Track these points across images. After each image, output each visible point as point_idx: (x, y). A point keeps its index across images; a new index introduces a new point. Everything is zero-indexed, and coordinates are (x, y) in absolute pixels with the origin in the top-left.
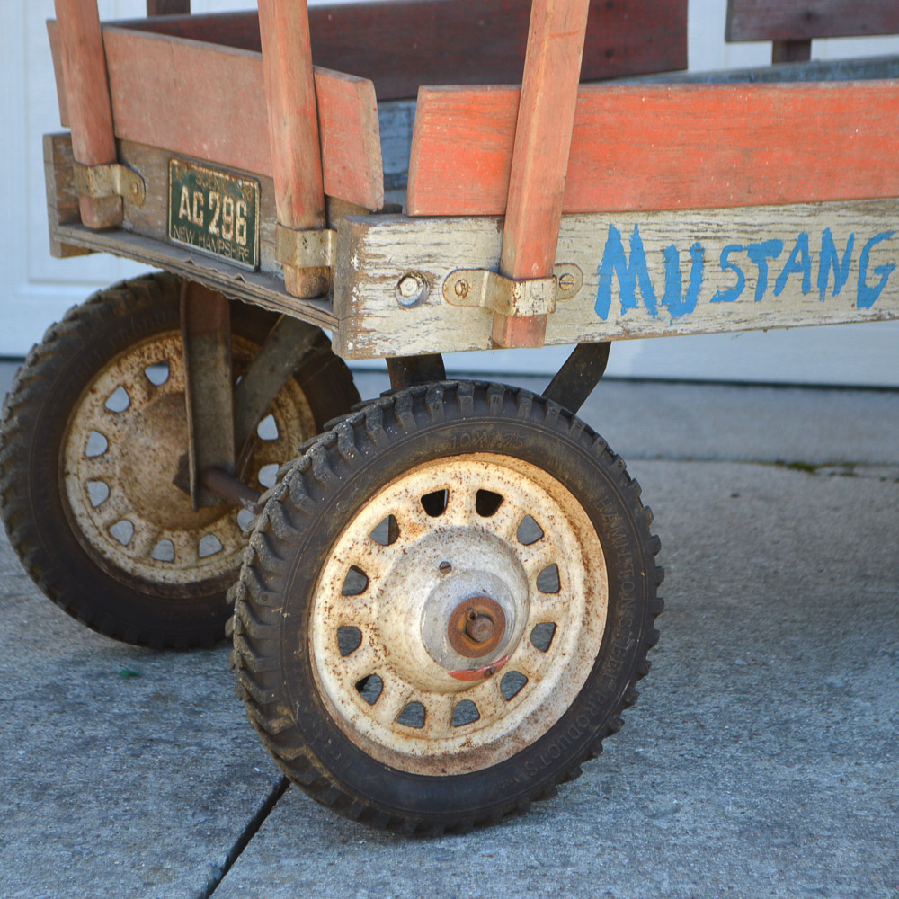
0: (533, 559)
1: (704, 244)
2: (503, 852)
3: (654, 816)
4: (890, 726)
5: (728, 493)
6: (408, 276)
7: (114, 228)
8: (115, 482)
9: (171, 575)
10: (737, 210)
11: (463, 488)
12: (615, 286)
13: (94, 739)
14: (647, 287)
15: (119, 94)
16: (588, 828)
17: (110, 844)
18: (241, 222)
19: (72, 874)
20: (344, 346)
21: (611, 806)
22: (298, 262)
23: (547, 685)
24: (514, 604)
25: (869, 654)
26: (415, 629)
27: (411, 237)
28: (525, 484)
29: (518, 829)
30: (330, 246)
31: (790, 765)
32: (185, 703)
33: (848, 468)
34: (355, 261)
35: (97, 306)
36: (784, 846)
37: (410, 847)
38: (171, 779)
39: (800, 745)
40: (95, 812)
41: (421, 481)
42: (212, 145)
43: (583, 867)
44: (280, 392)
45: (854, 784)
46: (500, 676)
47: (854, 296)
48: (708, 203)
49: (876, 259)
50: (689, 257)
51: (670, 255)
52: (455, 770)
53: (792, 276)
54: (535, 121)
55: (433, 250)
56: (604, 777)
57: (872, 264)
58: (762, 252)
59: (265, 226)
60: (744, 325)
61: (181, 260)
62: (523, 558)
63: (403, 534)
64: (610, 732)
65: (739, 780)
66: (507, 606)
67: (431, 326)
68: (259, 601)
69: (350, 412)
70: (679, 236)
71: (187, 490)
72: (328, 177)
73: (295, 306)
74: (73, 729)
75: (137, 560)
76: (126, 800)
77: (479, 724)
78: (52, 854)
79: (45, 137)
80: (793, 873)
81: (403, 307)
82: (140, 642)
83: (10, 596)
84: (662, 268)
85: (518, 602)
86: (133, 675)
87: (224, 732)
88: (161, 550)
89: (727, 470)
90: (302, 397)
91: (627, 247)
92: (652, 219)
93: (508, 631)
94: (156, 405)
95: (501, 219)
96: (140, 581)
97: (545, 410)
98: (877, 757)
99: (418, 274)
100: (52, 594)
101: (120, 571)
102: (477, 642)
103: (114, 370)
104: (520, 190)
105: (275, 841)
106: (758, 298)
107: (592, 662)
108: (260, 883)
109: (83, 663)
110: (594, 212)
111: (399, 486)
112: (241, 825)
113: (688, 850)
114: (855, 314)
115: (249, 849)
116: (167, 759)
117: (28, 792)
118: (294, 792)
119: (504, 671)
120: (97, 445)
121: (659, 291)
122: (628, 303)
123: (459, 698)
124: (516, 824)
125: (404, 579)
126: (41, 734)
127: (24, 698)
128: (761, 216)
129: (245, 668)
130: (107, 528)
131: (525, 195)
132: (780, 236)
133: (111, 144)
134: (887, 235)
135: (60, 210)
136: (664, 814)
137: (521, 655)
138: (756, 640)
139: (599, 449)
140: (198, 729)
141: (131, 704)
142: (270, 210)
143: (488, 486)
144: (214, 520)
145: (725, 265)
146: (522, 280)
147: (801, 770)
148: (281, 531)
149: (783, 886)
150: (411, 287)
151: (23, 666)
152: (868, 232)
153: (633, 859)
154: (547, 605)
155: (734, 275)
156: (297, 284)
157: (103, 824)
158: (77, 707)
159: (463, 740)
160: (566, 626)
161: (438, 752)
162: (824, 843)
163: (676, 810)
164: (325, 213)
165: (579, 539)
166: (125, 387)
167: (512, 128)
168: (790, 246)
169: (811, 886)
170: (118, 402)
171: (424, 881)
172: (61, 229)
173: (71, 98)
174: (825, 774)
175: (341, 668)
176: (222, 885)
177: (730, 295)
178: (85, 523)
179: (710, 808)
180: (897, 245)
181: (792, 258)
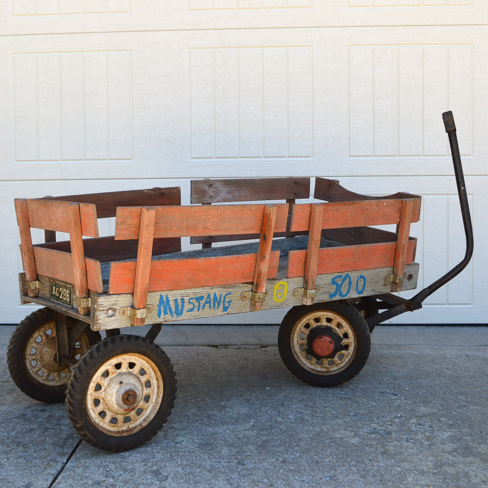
0: (144, 379)
1: (184, 298)
2: (138, 455)
3: (177, 443)
4: (236, 416)
5: (196, 354)
6: (109, 309)
7: (36, 297)
8: (38, 360)
9: (53, 384)
10: (192, 289)
11: (125, 362)
12: (162, 309)
13: (33, 429)
14: (170, 309)
15: (37, 263)
16: (160, 447)
17: (36, 458)
18: (68, 295)
19: (26, 467)
20: (94, 327)
21: (166, 441)
22: (82, 306)
23: (148, 411)
24: (139, 391)
25: (231, 396)
26: (114, 399)
27: (110, 299)
28: (141, 360)
29: (142, 449)
30: (90, 302)
31: (211, 427)
32: (57, 418)
33: (226, 346)
34: (96, 306)
35: (33, 316)
36: (209, 450)
37: (114, 455)
38: (52, 439)
39: (214, 422)
40: (32, 449)
41: (114, 361)
42: (60, 276)
43: (158, 458)
44: (80, 336)
45: (227, 432)
46: (136, 410)
47: (222, 309)
48: (185, 288)
49: (227, 299)
50: (181, 301)
51: (176, 301)
52: (125, 434)
53: (206, 305)
54: (140, 270)
55: (116, 302)
56: (164, 433)
57: (226, 301)
58: (199, 299)
59: (74, 297)
60: (195, 317)
61: (53, 305)
62: (141, 379)
63: (110, 374)
64: (165, 422)
65: (198, 432)
66: (137, 392)
67: (116, 321)
68: (73, 394)
69: (96, 344)
70: (178, 296)
71: (57, 362)
72: (89, 284)
73: (81, 317)
74: (27, 426)
75: (44, 380)
76: (41, 445)
77: (131, 422)
78: (21, 461)
79: (19, 273)
80: (212, 457)
81: (108, 317)
82: (45, 402)
83: (12, 390)
84: (174, 304)
85: (140, 391)
86: (44, 410)
87: (66, 425)
88: (51, 377)
89: (196, 348)
90: (86, 337)
91: (165, 299)
92: (171, 292)
93: (138, 398)
94: (48, 340)
95: (132, 294)
96: (45, 385)
97: (145, 342)
98: (233, 424)
99: (112, 308)
100: (22, 390)
101: (40, 383)
102: (129, 402)
103: (38, 332)
104: (137, 287)
105: (79, 455)
106: (198, 310)
107: (160, 405)
108: (75, 467)
109: (31, 408)
110: (156, 291)
111: (109, 362)
112: (70, 451)
113: (185, 452)
114: (223, 313)
115: (72, 458)
116: (52, 433)
117: (15, 444)
118: (83, 442)
119: (137, 408)
120: (34, 351)
121: (173, 310)
122: (166, 313)
123: (126, 416)
124: (141, 447)
125: (110, 386)
126: (19, 428)
127: (15, 418)
128: (198, 290)
129: (70, 411)
130: (36, 372)
131: (139, 288)
132: (203, 295)
133: (35, 275)
134: (230, 294)
135: (23, 292)
136: (179, 443)
137: (142, 404)
138: (203, 394)
139: (160, 351)
140: (60, 425)
141: (43, 418)
142: (75, 293)
143: (132, 361)
144: (64, 369)
145: (190, 303)
146: (138, 309)
147: (214, 429)
148: (78, 375)
149: (209, 461)
150: (110, 312)
151: (15, 409)
152: (225, 293)
153: (171, 456)
154: (148, 390)
155: (192, 305)
156: (82, 312)
157: (35, 452)
158: (29, 420)
159: (127, 426)
160: (153, 396)
161: (121, 430)
162: (220, 448)
163: (182, 441)
164: (88, 293)
165: (155, 374)
166: (41, 336)
167: (135, 271)
168: (206, 297)
169: (216, 460)
170: (38, 340)
171: (117, 464)
172: (23, 297)
173: (25, 264)
174: (220, 430)
175: (95, 410)
176: (65, 468)
177: (191, 310)
178: (31, 371)
179: (191, 440)
180: (233, 296)
181: (206, 300)
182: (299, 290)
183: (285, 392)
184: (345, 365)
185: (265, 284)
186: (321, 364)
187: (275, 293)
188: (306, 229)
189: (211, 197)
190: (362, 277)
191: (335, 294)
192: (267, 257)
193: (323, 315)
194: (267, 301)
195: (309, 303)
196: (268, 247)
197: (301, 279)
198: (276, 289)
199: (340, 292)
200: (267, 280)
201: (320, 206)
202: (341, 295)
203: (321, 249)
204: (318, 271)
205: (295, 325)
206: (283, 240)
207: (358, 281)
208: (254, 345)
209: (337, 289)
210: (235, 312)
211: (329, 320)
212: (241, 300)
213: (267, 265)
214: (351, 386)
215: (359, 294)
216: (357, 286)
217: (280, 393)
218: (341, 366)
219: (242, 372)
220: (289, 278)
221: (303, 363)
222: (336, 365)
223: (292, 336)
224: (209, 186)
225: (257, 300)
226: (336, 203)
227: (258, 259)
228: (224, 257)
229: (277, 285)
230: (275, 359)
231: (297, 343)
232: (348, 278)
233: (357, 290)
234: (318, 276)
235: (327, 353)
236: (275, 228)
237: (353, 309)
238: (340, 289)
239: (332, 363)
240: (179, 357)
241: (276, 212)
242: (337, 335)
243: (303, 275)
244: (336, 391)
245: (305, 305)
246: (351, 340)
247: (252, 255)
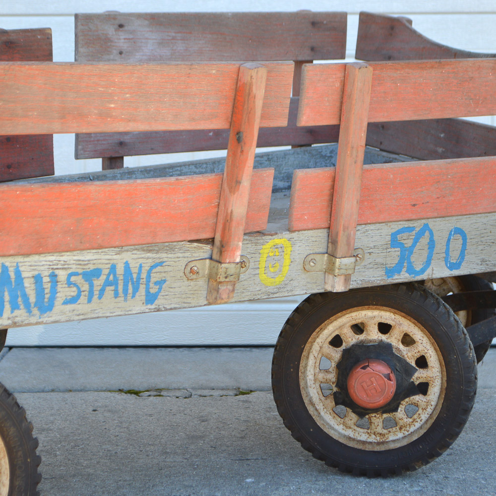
1: (57, 272)
5: (91, 409)
10: (75, 253)
12: (7, 298)
14: (25, 297)
33: (158, 392)
47: (144, 298)
48: (58, 249)
49: (155, 277)
50: (49, 279)
51: (38, 279)
53: (108, 288)
57: (153, 280)
58: (90, 276)
60: (82, 317)
70: (42, 268)
84: (33, 287)
89: (91, 396)
91: (12, 275)
92: (26, 259)
106: (89, 301)
114: (144, 308)
121: (32, 299)
122: (14, 307)
128: (88, 256)
132: (100, 266)
134: (161, 264)
139: (1, 391)
145: (70, 284)
152: (150, 262)
155: (75, 289)
168: (106, 272)
177: (73, 300)
180: (167, 269)
181: (108, 278)
182: (318, 257)
183: (287, 488)
184: (421, 427)
185: (240, 244)
186: (368, 426)
187: (263, 265)
188: (333, 122)
189: (121, 53)
190: (459, 231)
191: (398, 269)
192: (246, 183)
193: (372, 316)
194: (245, 283)
195: (338, 286)
196: (247, 159)
197: (323, 233)
198: (265, 256)
199: (410, 263)
200: (245, 234)
201: (364, 70)
202: (411, 270)
203: (367, 166)
204: (360, 215)
205: (310, 340)
206: (285, 154)
207: (449, 240)
208: (223, 389)
209: (402, 259)
210: (173, 306)
211: (384, 328)
212: (185, 279)
213: (246, 200)
214: (433, 474)
215: (451, 268)
216: (447, 252)
217: (277, 489)
218: (412, 429)
219: (192, 447)
220: (295, 231)
221: (328, 424)
222: (401, 429)
223: (302, 364)
224: (116, 27)
225: (222, 279)
226: (402, 63)
227: (225, 186)
228: (148, 181)
229: (268, 246)
230: (268, 419)
231: (315, 380)
232: (427, 234)
233: (446, 260)
234: (359, 228)
235: (380, 401)
236: (263, 117)
237: (439, 303)
238: (409, 258)
239: (391, 424)
240: (52, 415)
241: (264, 80)
242: (401, 361)
243: (327, 226)
244: (401, 486)
245: (331, 293)
246: (434, 374)
247: (211, 176)
